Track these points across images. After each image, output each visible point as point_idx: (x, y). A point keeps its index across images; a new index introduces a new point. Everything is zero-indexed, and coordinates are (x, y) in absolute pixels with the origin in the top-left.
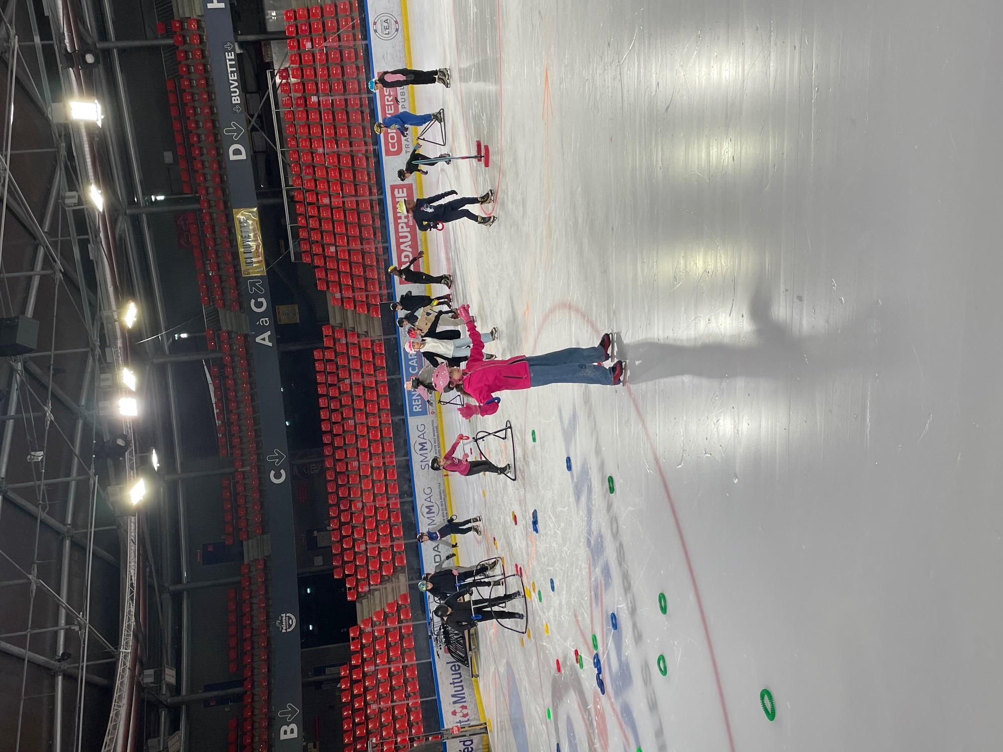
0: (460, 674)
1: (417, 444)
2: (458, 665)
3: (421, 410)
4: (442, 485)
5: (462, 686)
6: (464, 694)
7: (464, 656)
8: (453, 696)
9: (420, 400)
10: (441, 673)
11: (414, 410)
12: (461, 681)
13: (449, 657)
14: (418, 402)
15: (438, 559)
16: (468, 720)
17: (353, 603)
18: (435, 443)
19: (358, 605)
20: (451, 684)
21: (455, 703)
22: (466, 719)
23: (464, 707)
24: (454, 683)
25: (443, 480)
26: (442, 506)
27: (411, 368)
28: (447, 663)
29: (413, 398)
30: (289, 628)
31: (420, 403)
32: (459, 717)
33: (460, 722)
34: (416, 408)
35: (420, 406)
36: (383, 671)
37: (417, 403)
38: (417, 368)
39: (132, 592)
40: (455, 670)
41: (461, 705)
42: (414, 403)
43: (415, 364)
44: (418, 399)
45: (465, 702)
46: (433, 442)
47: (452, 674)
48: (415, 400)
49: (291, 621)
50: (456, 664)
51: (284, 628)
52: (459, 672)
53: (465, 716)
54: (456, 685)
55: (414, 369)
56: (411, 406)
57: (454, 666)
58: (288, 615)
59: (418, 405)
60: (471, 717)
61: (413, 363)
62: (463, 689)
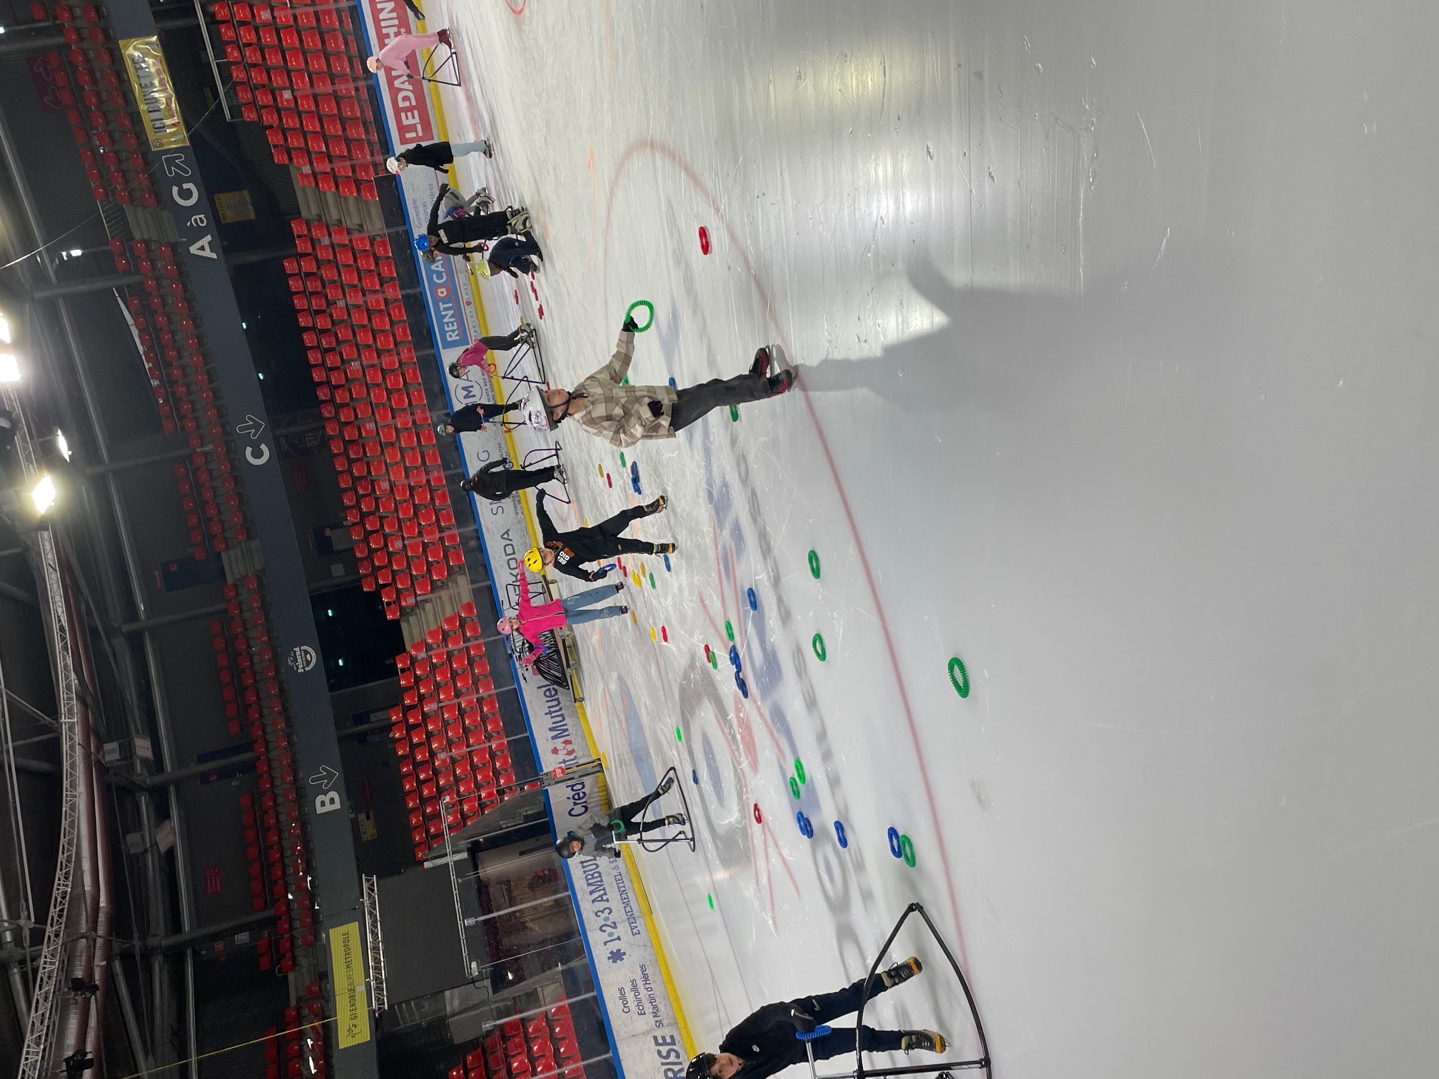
0: (557, 699)
1: (459, 389)
2: (553, 688)
3: (458, 338)
4: (503, 445)
5: (562, 715)
6: (566, 725)
7: (560, 676)
8: (551, 729)
9: (455, 323)
10: (531, 702)
11: (449, 339)
12: (561, 709)
13: (539, 680)
14: (453, 325)
15: (509, 550)
16: (575, 758)
17: (396, 624)
18: (486, 385)
19: (404, 626)
21: (554, 738)
22: (572, 757)
23: (567, 742)
25: (505, 438)
27: (435, 276)
28: (538, 688)
29: (444, 321)
30: (307, 666)
31: (455, 327)
32: (562, 756)
33: (564, 761)
34: (451, 336)
35: (457, 332)
36: (450, 708)
37: (451, 328)
38: (444, 274)
39: (63, 639)
40: (552, 696)
41: (563, 739)
42: (446, 329)
43: (440, 269)
44: (452, 323)
45: (568, 735)
46: (482, 385)
47: (547, 701)
48: (447, 323)
49: (308, 656)
50: (551, 687)
51: (301, 666)
52: (556, 697)
53: (570, 753)
55: (440, 277)
56: (443, 333)
57: (549, 690)
58: (302, 648)
59: (453, 331)
60: (579, 753)
61: (437, 267)
62: (564, 719)
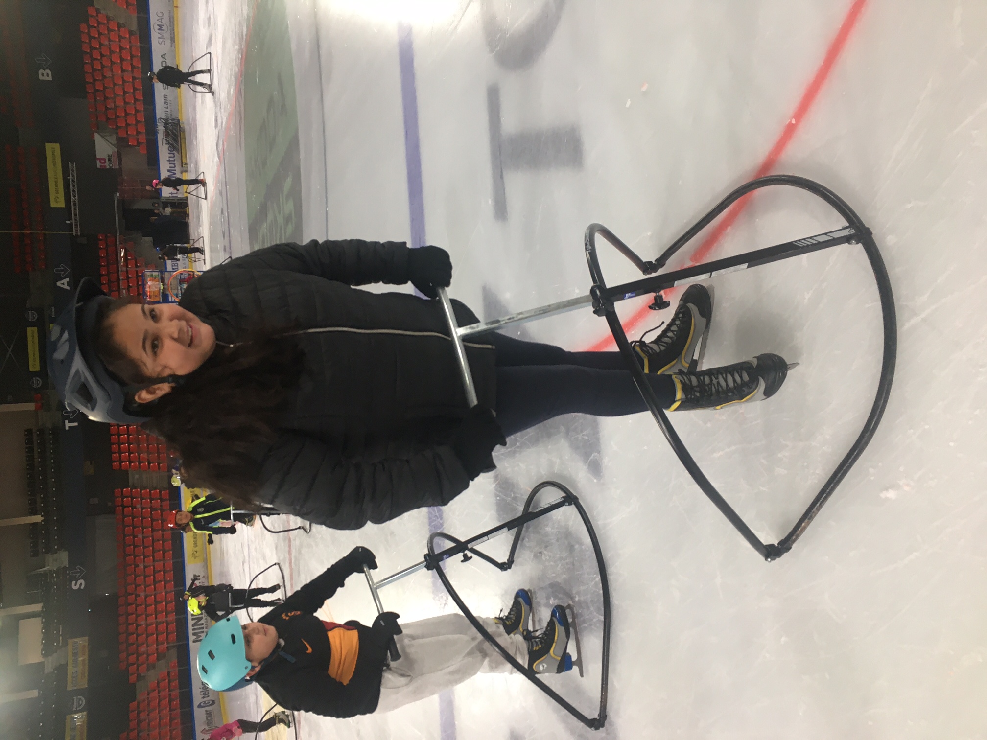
20: (168, 161)
24: (169, 161)
26: (170, 26)
54: (171, 162)
